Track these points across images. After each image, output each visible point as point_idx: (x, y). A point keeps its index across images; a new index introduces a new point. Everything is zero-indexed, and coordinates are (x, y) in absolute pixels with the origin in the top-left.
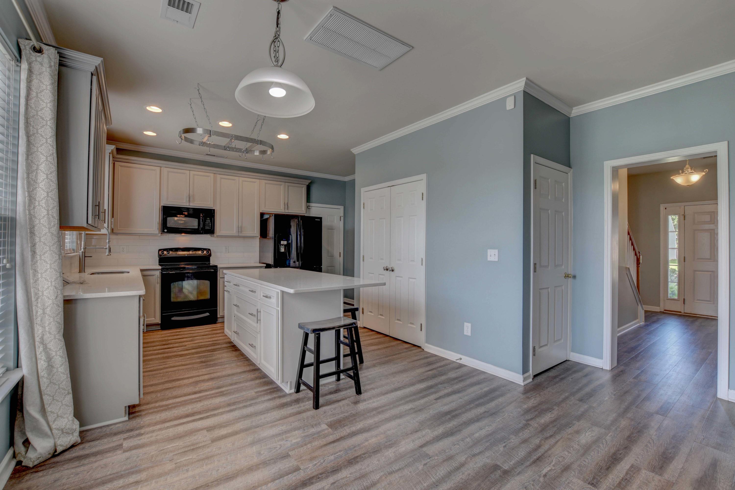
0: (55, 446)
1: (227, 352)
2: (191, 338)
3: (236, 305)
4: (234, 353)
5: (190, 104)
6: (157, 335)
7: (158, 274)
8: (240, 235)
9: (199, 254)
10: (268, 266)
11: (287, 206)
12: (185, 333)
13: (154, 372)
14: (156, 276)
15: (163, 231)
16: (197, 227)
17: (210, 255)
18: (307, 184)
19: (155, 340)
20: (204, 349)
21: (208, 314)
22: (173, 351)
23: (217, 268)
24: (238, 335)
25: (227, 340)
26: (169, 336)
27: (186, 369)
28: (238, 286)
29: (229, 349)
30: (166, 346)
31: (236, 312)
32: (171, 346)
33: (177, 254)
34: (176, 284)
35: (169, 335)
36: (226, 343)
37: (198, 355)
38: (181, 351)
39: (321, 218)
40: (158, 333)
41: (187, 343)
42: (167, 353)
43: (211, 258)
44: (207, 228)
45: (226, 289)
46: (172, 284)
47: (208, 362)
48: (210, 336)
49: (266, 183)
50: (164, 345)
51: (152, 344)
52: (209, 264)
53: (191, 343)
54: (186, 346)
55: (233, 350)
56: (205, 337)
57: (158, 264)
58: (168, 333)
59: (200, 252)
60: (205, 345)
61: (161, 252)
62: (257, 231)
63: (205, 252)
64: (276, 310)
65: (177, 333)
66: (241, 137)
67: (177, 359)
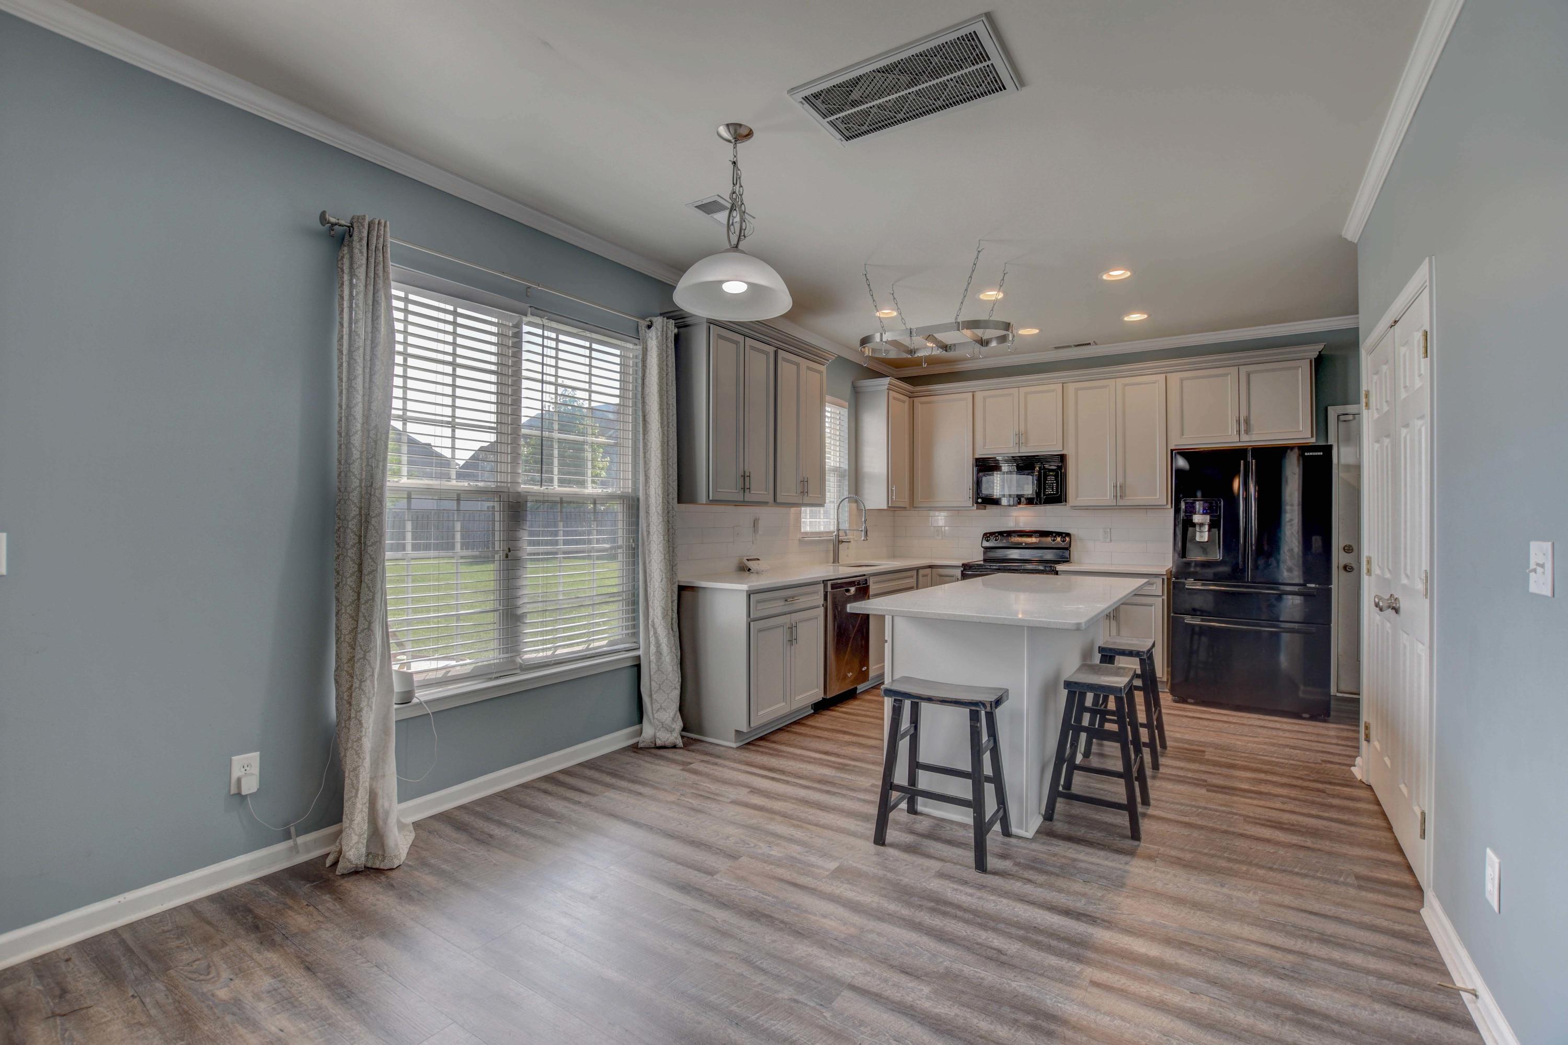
0: (655, 737)
8: (1121, 503)
11: (1246, 424)
15: (977, 502)
17: (1070, 545)
18: (1314, 354)
33: (1008, 542)
39: (1327, 448)
43: (1073, 552)
44: (1052, 492)
59: (1048, 540)
61: (986, 538)
63: (1059, 539)
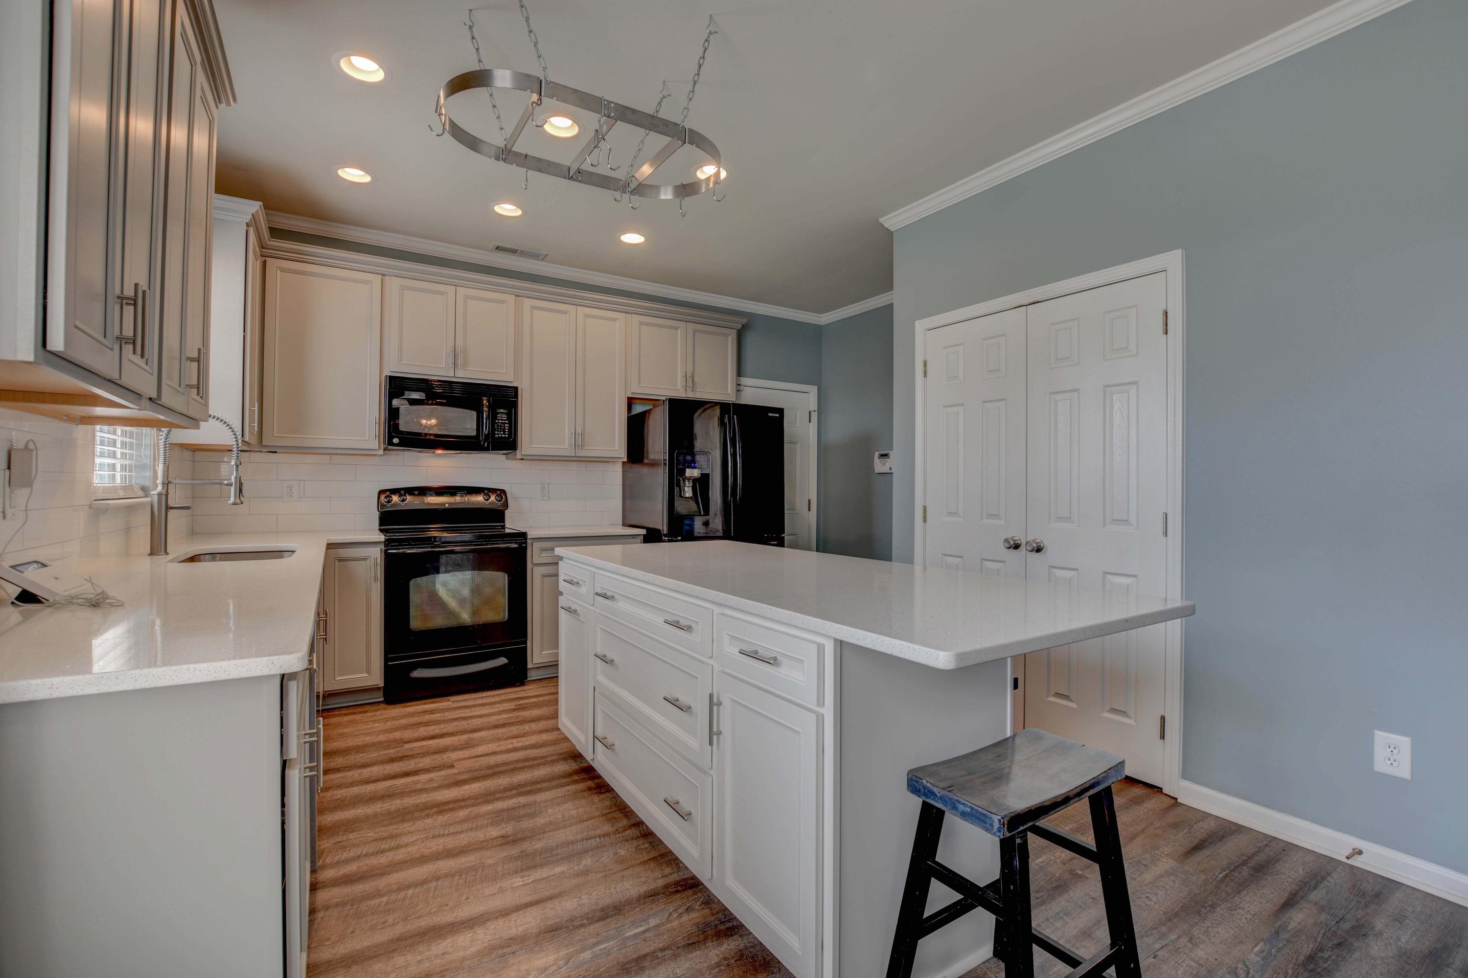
1: (574, 796)
2: (464, 737)
3: (603, 658)
4: (596, 798)
5: (471, 27)
6: (375, 721)
7: (376, 554)
8: (581, 453)
9: (479, 503)
10: (652, 536)
11: (691, 380)
12: (449, 715)
13: (359, 888)
14: (373, 561)
15: (390, 443)
16: (474, 433)
17: (506, 505)
18: (739, 326)
19: (368, 739)
20: (504, 781)
21: (503, 661)
22: (419, 787)
23: (526, 539)
24: (613, 750)
25: (563, 747)
26: (405, 727)
27: (461, 872)
28: (612, 598)
29: (577, 782)
30: (397, 767)
31: (601, 678)
32: (411, 765)
33: (424, 502)
34: (422, 581)
35: (404, 721)
36: (565, 759)
37: (490, 807)
38: (440, 787)
39: (781, 411)
40: (378, 713)
41: (454, 755)
42: (402, 794)
43: (507, 513)
44: (499, 434)
45: (563, 601)
46: (412, 583)
47: (523, 839)
48: (514, 730)
49: (641, 323)
50: (392, 760)
51: (360, 758)
52: (503, 527)
53: (467, 753)
54: (452, 766)
55: (590, 789)
56: (500, 731)
57: (377, 527)
58: (404, 716)
59: (480, 498)
60: (505, 764)
61: (386, 497)
62: (619, 448)
63: (493, 498)
64: (814, 716)
65: (427, 717)
66: (634, 111)
67: (429, 821)
